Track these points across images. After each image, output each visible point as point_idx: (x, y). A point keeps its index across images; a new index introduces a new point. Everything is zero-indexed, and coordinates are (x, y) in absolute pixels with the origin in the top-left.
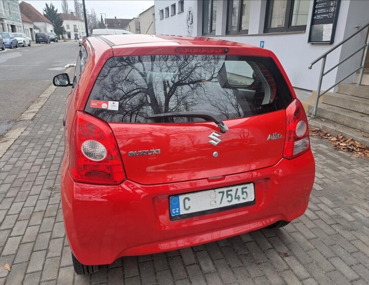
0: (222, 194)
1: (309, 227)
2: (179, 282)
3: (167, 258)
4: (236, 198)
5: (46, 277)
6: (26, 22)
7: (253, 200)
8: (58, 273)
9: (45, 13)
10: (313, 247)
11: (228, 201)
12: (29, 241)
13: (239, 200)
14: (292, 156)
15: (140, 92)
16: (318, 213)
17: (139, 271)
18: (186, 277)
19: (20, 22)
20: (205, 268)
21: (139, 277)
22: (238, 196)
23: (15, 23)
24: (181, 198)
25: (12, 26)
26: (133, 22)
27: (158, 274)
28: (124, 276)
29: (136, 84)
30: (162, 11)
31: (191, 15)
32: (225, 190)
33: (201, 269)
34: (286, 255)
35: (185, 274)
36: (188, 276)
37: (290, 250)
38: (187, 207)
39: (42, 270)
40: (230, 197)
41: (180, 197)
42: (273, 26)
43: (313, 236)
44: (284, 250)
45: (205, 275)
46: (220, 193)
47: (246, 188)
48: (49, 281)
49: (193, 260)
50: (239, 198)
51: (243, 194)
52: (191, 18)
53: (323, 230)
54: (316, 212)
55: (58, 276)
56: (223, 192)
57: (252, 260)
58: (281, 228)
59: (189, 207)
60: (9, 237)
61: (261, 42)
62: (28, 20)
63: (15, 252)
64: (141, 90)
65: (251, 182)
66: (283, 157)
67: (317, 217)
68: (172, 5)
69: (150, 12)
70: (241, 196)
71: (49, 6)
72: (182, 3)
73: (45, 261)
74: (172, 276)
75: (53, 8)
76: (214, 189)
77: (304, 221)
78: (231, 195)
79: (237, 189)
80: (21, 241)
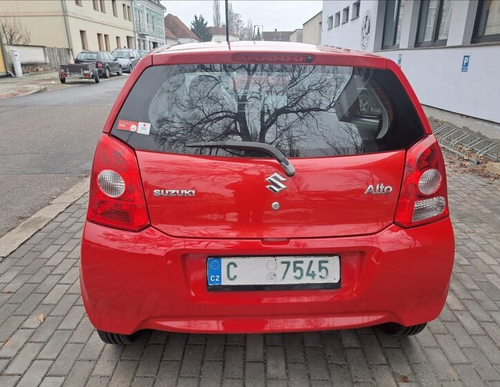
0: (286, 265)
1: (461, 344)
2: (229, 381)
3: (225, 345)
4: (308, 274)
5: (76, 338)
6: (170, 38)
7: (337, 281)
8: (90, 337)
9: (193, 27)
10: (456, 378)
11: (296, 277)
12: (75, 292)
13: (313, 277)
14: (411, 223)
15: (226, 116)
16: (486, 326)
17: (183, 356)
18: (241, 376)
19: (162, 38)
20: (271, 371)
21: (179, 363)
22: (313, 272)
23: (158, 40)
24: (225, 262)
25: (153, 43)
26: (295, 34)
27: (206, 364)
28: (162, 357)
29: (222, 105)
30: (331, 18)
31: (368, 22)
32: (292, 260)
33: (265, 370)
34: (405, 379)
35: (242, 372)
36: (244, 376)
37: (415, 374)
38: (232, 276)
39: (75, 330)
40: (298, 271)
41: (222, 260)
42: (488, 33)
43: (465, 360)
44: (406, 371)
45: (267, 379)
46: (283, 263)
47: (326, 262)
48: (77, 343)
49: (260, 356)
50: (313, 275)
51: (320, 270)
52: (367, 26)
53: (485, 355)
54: (483, 324)
55: (88, 340)
56: (288, 263)
57: (346, 376)
58: (412, 337)
59: (235, 277)
60: (57, 283)
61: (465, 57)
62: (173, 36)
63: (55, 302)
64: (228, 115)
65: (336, 255)
66: (393, 223)
67: (482, 332)
68: (344, 10)
69: (317, 21)
70: (318, 273)
71: (198, 19)
72: (358, 5)
73: (82, 319)
74: (223, 371)
75: (203, 20)
76: (274, 256)
77: (456, 335)
78: (301, 269)
79: (311, 262)
80: (67, 291)
